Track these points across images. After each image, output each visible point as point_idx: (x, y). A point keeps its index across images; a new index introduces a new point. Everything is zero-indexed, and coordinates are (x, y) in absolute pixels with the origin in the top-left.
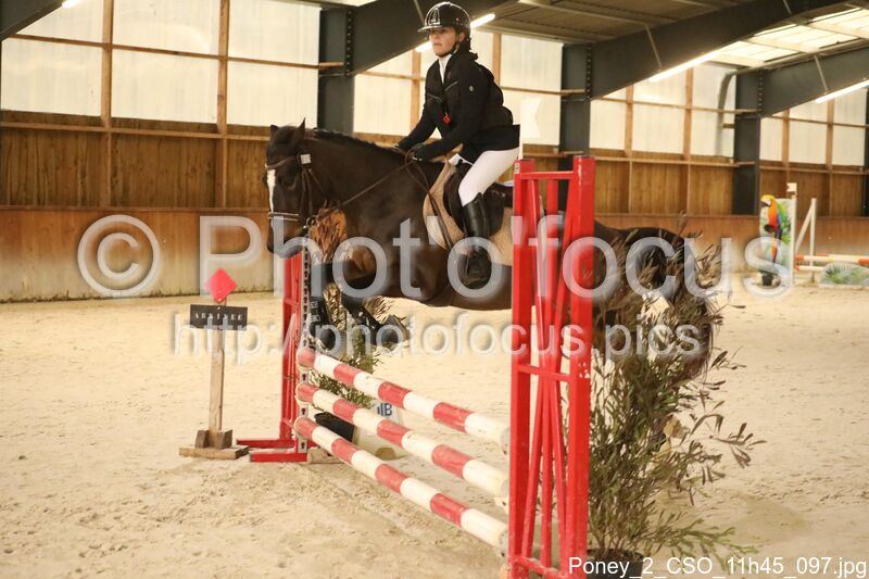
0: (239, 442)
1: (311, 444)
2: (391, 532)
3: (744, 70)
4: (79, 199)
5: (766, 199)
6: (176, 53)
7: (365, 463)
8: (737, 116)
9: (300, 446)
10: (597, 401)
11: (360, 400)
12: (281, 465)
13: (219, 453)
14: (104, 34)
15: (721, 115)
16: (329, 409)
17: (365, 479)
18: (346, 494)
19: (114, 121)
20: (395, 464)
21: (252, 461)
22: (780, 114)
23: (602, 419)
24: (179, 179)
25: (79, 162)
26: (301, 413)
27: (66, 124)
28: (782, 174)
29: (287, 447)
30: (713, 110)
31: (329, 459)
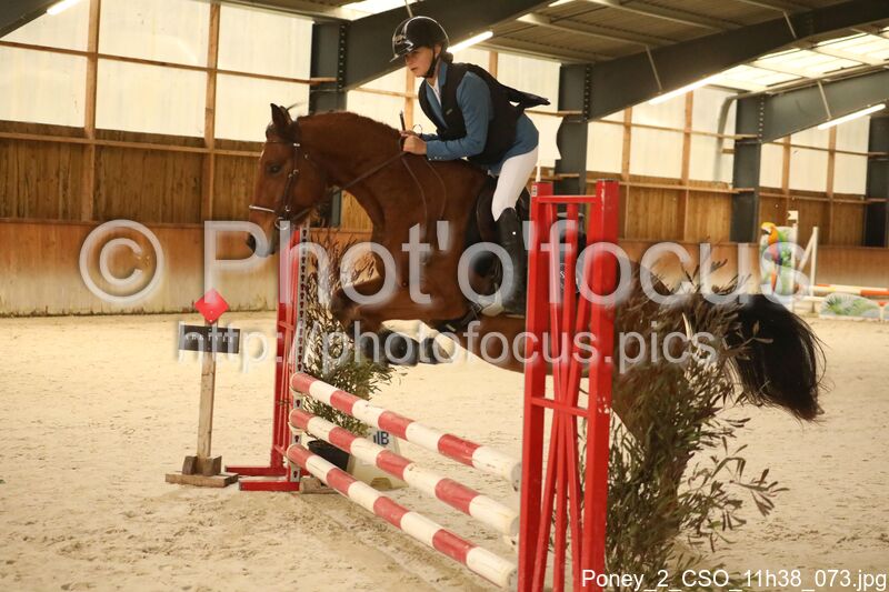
0: (229, 470)
1: (304, 472)
2: (389, 568)
3: (744, 95)
4: (61, 213)
5: (766, 226)
6: (163, 64)
7: (362, 494)
8: (736, 141)
9: (292, 474)
10: (615, 438)
11: (357, 428)
12: (272, 494)
13: (206, 481)
14: (89, 42)
15: (720, 140)
16: (325, 437)
17: (361, 510)
18: (341, 527)
19: (99, 133)
20: (392, 495)
21: (242, 489)
22: (781, 140)
23: (620, 457)
24: (164, 194)
25: (61, 174)
26: (294, 440)
27: (48, 134)
28: (781, 202)
29: (278, 475)
30: (712, 135)
31: (322, 488)
